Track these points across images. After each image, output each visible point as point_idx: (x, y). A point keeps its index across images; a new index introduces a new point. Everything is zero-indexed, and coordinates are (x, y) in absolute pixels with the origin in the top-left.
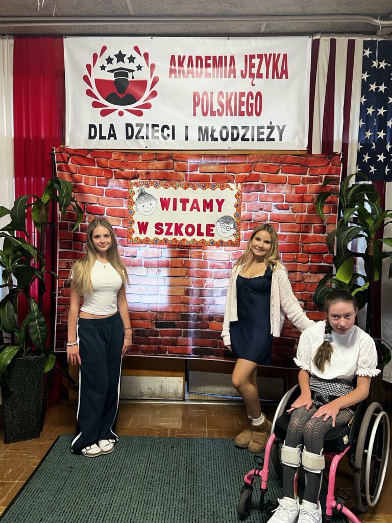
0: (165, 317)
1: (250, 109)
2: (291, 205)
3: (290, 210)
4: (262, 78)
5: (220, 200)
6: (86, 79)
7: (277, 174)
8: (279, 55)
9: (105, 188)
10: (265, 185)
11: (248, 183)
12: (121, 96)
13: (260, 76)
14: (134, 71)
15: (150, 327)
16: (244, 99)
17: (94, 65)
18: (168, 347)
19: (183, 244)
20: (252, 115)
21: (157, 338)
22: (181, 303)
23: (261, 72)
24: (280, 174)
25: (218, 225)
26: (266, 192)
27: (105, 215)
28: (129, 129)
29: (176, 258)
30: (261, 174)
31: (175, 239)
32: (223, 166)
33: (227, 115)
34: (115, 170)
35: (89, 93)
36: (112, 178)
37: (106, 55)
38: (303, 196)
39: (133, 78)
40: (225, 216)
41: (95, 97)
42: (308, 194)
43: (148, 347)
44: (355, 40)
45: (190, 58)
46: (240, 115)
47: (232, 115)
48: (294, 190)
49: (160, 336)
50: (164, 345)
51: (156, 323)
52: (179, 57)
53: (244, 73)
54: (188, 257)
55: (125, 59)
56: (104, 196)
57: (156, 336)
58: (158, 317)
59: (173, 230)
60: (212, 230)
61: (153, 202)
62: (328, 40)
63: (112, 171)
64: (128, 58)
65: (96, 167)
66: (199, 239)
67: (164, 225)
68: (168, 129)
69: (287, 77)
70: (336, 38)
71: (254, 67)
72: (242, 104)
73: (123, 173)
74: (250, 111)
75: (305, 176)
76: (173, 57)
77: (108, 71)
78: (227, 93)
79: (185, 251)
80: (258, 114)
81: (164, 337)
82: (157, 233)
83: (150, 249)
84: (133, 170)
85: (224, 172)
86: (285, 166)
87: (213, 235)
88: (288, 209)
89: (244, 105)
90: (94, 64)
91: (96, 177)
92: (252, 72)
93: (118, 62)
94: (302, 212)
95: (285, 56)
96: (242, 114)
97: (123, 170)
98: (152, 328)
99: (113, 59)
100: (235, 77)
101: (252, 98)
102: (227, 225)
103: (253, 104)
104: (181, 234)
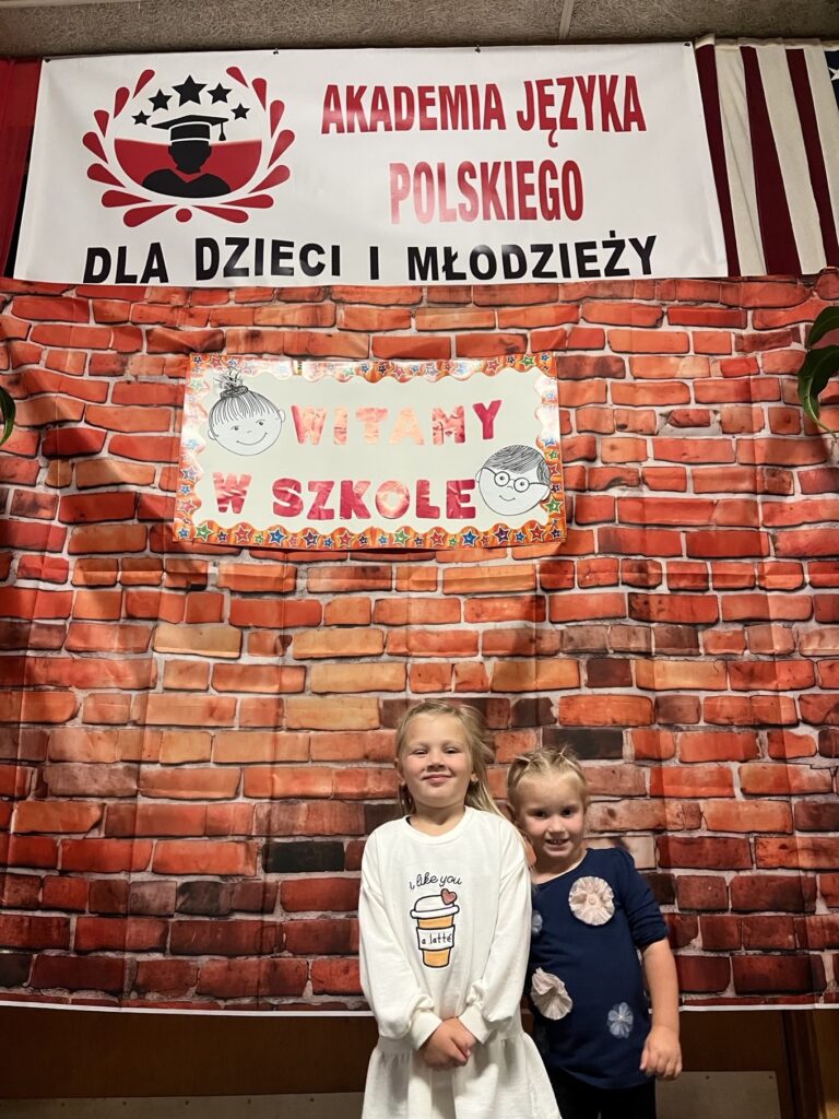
0: (301, 820)
1: (550, 202)
2: (715, 412)
3: (715, 426)
4: (575, 127)
5: (487, 406)
6: (91, 142)
7: (655, 327)
8: (614, 79)
9: (112, 381)
10: (625, 357)
11: (569, 354)
12: (187, 178)
13: (570, 124)
14: (227, 120)
15: (240, 868)
16: (532, 179)
17: (117, 113)
18: (310, 960)
19: (370, 544)
20: (558, 218)
21: (267, 918)
22: (366, 758)
23: (571, 115)
24: (665, 327)
25: (486, 481)
26: (629, 379)
27: (104, 454)
28: (207, 251)
29: (347, 592)
30: (607, 328)
31: (341, 530)
32: (488, 311)
33: (487, 216)
34: (150, 327)
35: (97, 173)
36: (138, 351)
37: (151, 89)
38: (747, 383)
39: (222, 137)
40: (508, 450)
41: (114, 181)
42: (762, 375)
43: (229, 969)
44: (802, 50)
45: (379, 91)
46: (523, 216)
47: (500, 216)
48: (716, 369)
49: (278, 908)
50: (295, 954)
51: (266, 851)
52: (350, 89)
53: (525, 117)
54: (389, 590)
55: (204, 95)
56: (109, 403)
57: (262, 912)
58: (274, 820)
59: (334, 501)
60: (467, 498)
61: (269, 417)
62: (735, 50)
63: (140, 330)
64: (209, 92)
65: (92, 324)
66: (423, 526)
67: (304, 487)
68: (320, 251)
69: (642, 127)
70: (753, 46)
71: (552, 104)
72: (526, 190)
73: (174, 336)
74: (550, 207)
75: (744, 332)
76: (332, 90)
77: (154, 126)
78: (484, 166)
79: (376, 569)
80: (575, 215)
81: (297, 916)
82: (279, 511)
83: (257, 562)
84: (209, 328)
85: (493, 328)
86: (678, 307)
87: (471, 513)
88: (707, 424)
89: (532, 193)
90: (118, 111)
91: (89, 353)
92: (549, 115)
93: (182, 102)
94: (752, 432)
95: (631, 82)
96: (528, 214)
97: (175, 328)
98: (250, 870)
99: (169, 97)
100: (502, 126)
101: (554, 176)
102: (514, 475)
103: (557, 190)
104: (363, 513)
